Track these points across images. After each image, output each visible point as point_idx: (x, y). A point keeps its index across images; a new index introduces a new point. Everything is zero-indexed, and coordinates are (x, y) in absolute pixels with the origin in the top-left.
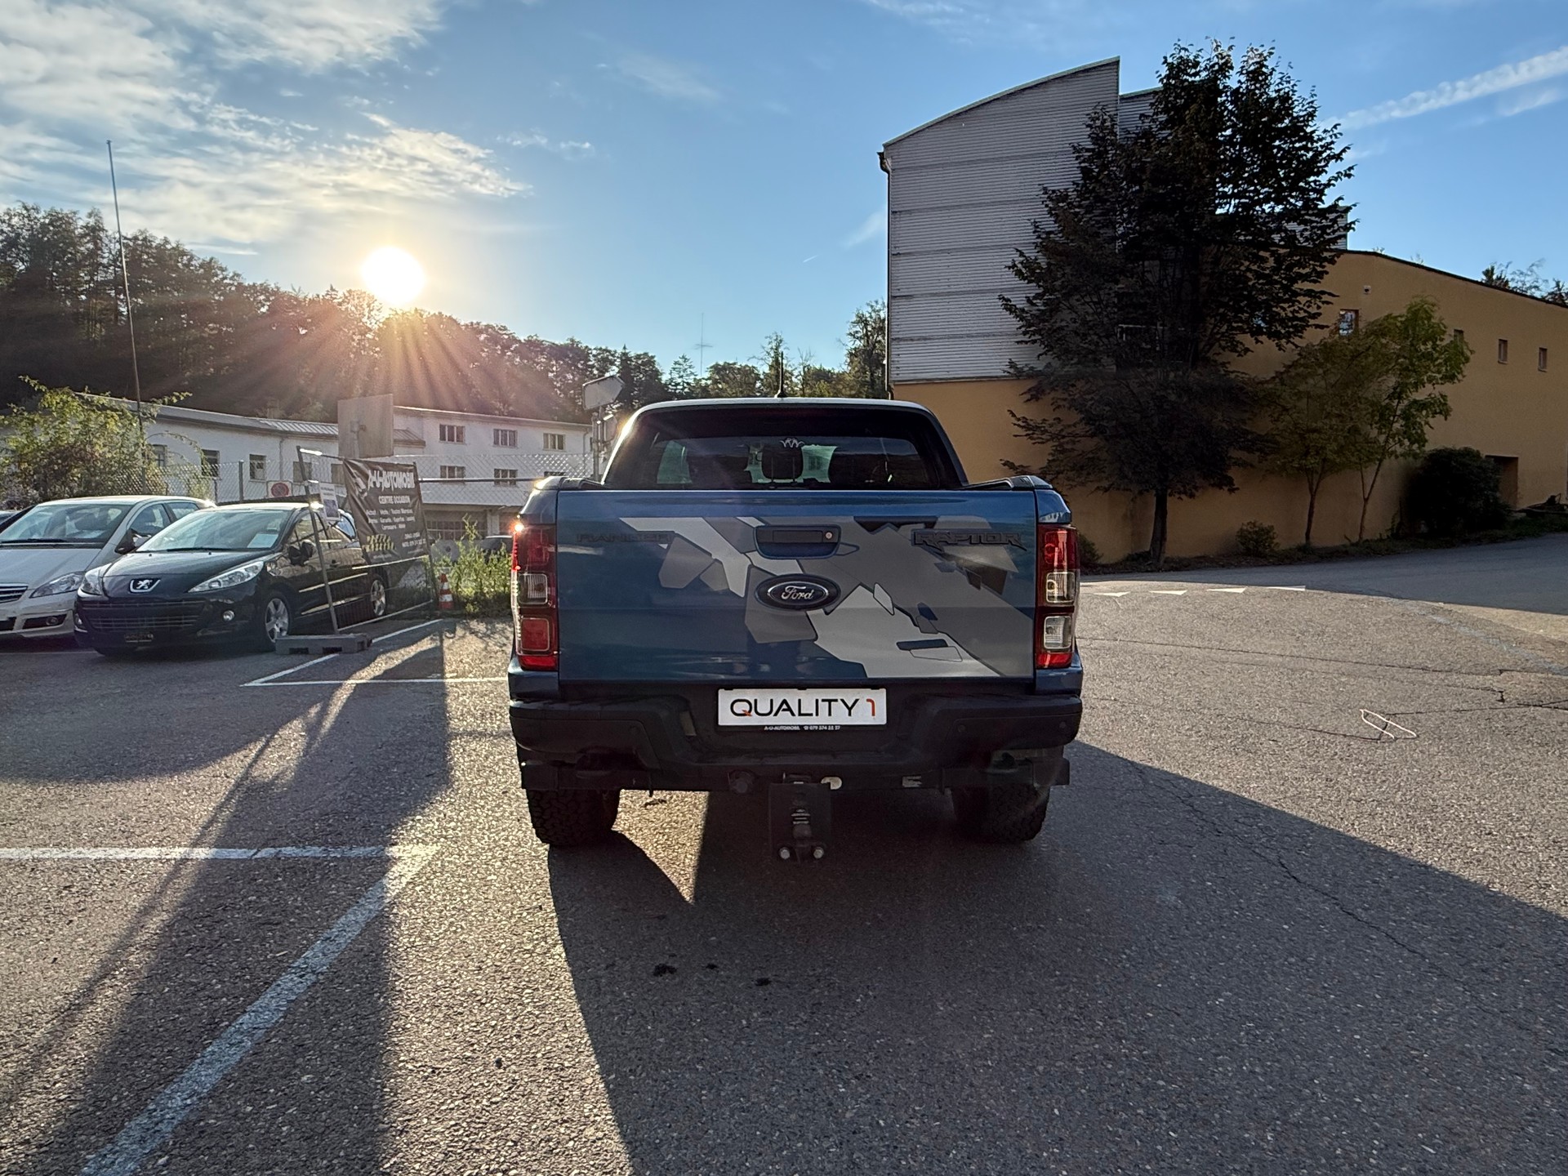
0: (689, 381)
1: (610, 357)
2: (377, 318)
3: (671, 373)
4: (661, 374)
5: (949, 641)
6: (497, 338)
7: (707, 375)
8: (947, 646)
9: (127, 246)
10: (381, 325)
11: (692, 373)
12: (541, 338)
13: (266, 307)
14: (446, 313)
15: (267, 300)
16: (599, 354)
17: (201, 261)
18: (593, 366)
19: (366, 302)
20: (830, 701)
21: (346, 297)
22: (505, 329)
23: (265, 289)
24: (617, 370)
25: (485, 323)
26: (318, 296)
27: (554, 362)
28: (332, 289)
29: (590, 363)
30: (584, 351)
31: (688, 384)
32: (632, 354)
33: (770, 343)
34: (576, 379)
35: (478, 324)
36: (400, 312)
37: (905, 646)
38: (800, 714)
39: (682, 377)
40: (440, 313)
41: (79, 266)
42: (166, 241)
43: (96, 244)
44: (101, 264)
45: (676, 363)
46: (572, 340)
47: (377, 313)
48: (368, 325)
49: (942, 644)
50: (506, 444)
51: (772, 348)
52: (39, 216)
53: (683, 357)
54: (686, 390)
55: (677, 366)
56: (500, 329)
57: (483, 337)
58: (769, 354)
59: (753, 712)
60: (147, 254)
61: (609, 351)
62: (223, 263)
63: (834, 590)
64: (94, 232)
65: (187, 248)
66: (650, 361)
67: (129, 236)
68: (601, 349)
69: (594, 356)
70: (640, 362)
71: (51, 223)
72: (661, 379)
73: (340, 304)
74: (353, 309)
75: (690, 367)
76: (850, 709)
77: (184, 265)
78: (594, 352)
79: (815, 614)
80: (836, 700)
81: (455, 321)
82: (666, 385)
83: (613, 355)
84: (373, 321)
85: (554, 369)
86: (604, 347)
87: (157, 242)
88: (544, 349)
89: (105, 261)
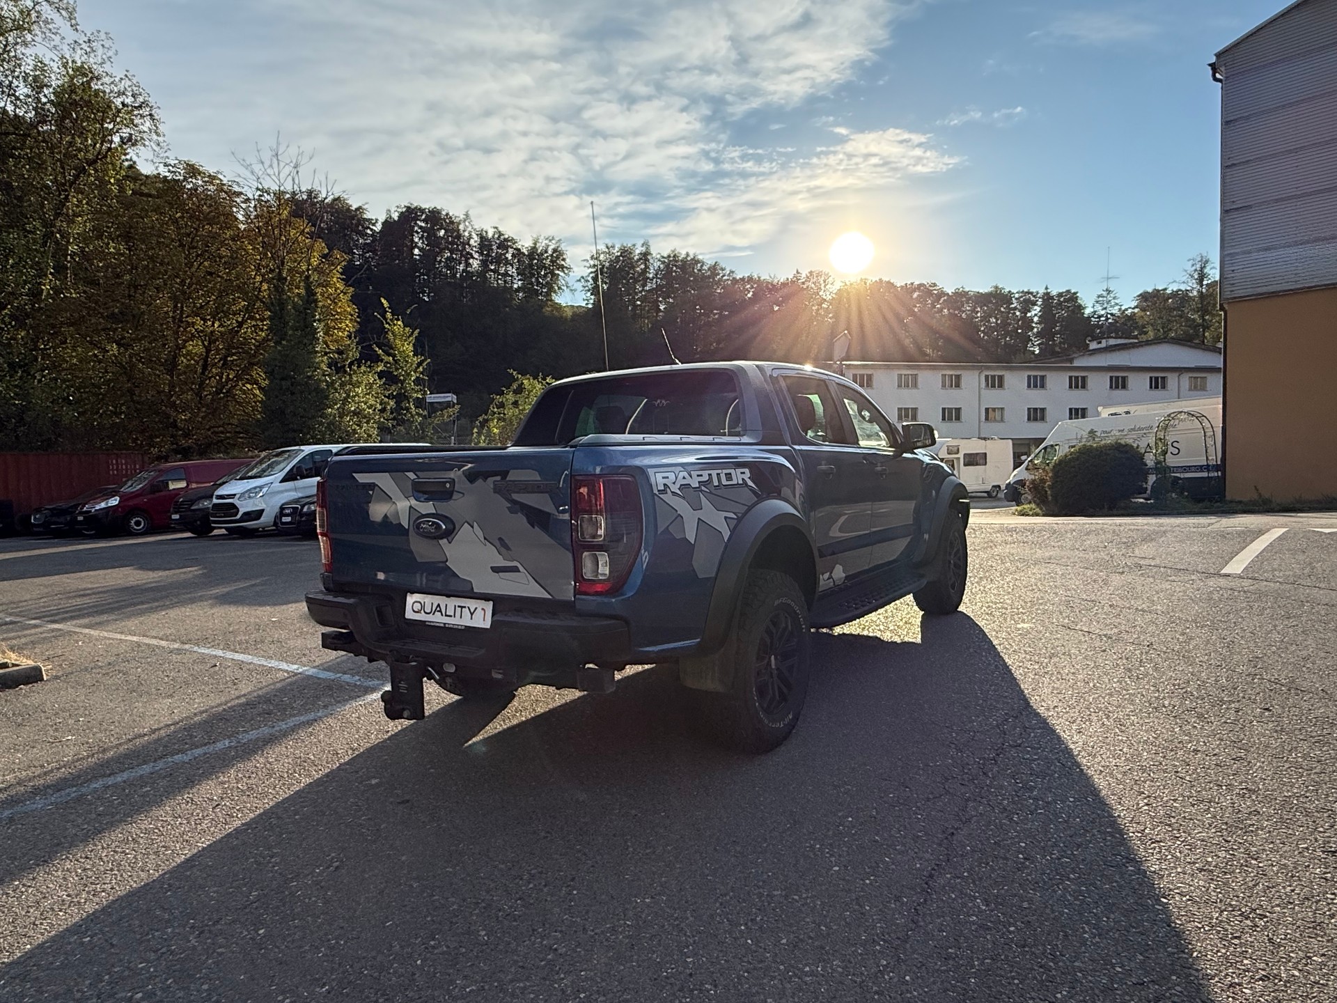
0: (1114, 312)
1: (1032, 298)
2: (831, 290)
3: (1093, 307)
4: (1084, 308)
5: (521, 569)
6: (929, 292)
7: (1134, 304)
8: (519, 571)
9: (663, 263)
10: (834, 296)
11: (1117, 304)
12: (967, 290)
13: (751, 293)
14: (885, 279)
15: (752, 287)
16: (1022, 297)
17: (708, 266)
18: (1015, 308)
19: (823, 278)
20: (462, 607)
21: (808, 277)
22: (935, 285)
23: (750, 279)
24: (1038, 309)
25: (918, 283)
26: (788, 279)
27: (979, 309)
28: (798, 272)
29: (1013, 306)
30: (1007, 295)
31: (1112, 314)
32: (1054, 293)
33: (1193, 265)
34: (999, 322)
35: (912, 284)
36: (848, 283)
37: (496, 570)
38: (446, 615)
39: (1105, 308)
40: (880, 280)
41: (636, 281)
42: (688, 255)
43: (646, 264)
44: (648, 278)
45: (1099, 296)
46: (996, 287)
47: (831, 286)
48: (825, 297)
49: (515, 570)
50: (908, 386)
51: (1196, 270)
52: (615, 251)
53: (1107, 290)
54: (1110, 321)
55: (1101, 299)
56: (930, 286)
57: (915, 295)
58: (1192, 276)
59: (422, 611)
60: (676, 266)
61: (1032, 293)
62: (723, 265)
63: (451, 526)
64: (645, 256)
65: (700, 257)
66: (1071, 298)
67: (665, 256)
68: (1023, 291)
69: (1016, 299)
70: (1062, 299)
71: (621, 256)
72: (1083, 313)
73: (803, 283)
74: (813, 285)
75: (1114, 298)
76: (472, 614)
77: (699, 270)
78: (1017, 296)
79: (443, 542)
80: (465, 607)
81: (893, 284)
82: (1089, 317)
83: (1034, 296)
84: (828, 293)
85: (979, 315)
86: (1026, 290)
87: (682, 256)
88: (970, 299)
89: (651, 276)
